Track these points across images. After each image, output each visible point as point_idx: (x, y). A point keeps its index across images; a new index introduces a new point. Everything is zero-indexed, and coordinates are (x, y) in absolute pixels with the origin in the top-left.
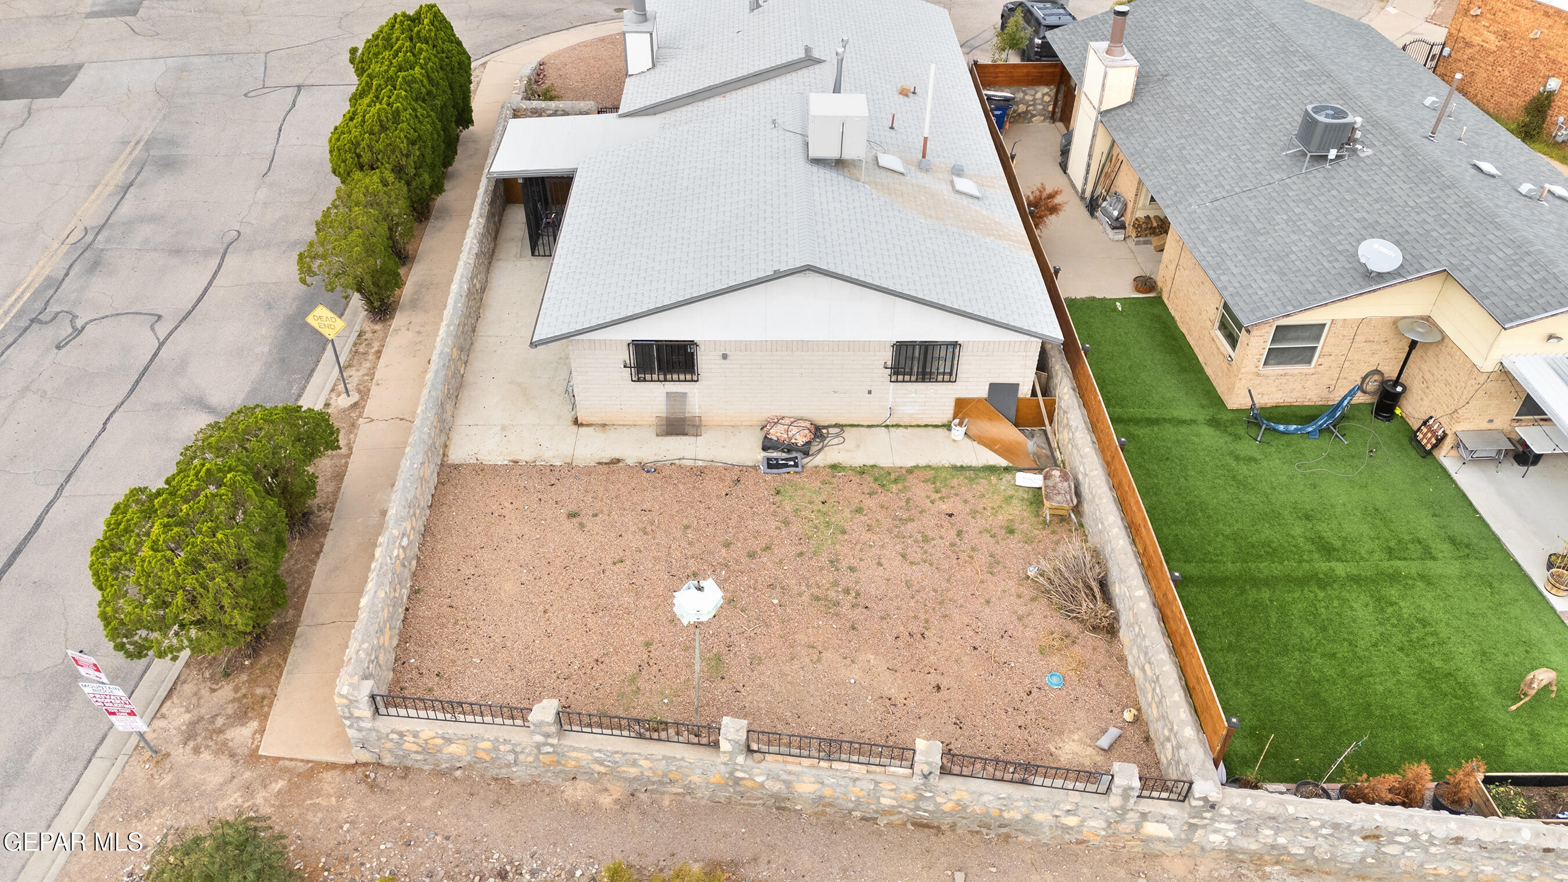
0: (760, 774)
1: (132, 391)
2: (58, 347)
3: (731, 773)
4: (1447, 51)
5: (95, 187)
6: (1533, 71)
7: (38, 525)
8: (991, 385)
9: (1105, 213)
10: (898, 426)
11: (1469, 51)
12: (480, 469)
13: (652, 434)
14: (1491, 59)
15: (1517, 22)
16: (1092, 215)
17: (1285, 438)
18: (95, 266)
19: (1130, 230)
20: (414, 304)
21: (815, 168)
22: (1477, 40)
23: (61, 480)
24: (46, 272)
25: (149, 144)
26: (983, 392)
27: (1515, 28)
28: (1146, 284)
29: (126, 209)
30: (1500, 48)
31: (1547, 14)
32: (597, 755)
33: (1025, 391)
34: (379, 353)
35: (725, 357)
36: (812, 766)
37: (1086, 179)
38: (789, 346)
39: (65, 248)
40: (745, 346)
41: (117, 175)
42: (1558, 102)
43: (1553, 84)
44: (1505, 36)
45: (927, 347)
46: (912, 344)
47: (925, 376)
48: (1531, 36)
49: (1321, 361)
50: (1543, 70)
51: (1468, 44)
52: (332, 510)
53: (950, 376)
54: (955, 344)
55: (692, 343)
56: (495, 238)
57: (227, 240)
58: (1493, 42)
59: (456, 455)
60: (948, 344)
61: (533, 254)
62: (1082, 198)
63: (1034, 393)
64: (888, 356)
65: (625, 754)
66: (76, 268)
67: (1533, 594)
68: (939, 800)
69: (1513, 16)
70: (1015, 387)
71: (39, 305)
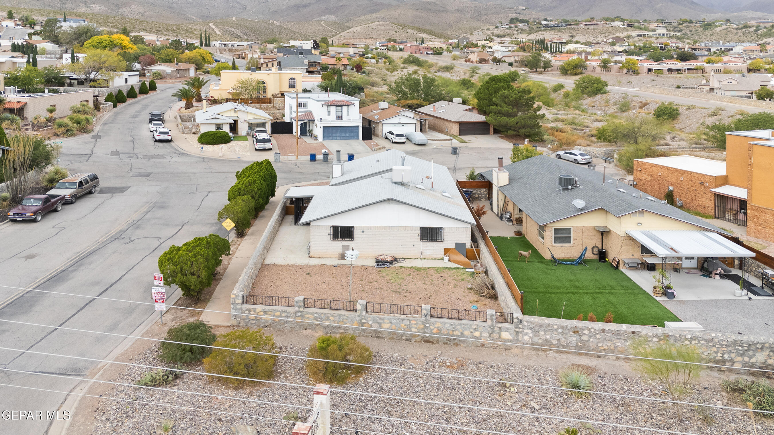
0: (371, 320)
1: (152, 252)
2: (125, 244)
3: (361, 320)
4: (635, 183)
5: (136, 212)
6: (664, 185)
7: (120, 279)
8: (456, 243)
9: (506, 218)
10: (425, 259)
11: (642, 182)
12: (275, 265)
13: (337, 259)
14: (650, 183)
15: (653, 171)
16: (501, 220)
17: (565, 266)
18: (138, 227)
19: (514, 222)
20: (252, 234)
21: (395, 185)
22: (643, 178)
23: (128, 270)
24: (120, 229)
25: (155, 203)
26: (454, 246)
27: (653, 173)
28: (519, 233)
29: (148, 216)
30: (651, 180)
31: (660, 168)
32: (316, 315)
33: (468, 246)
34: (239, 245)
35: (363, 232)
36: (388, 315)
37: (498, 209)
38: (386, 228)
39: (127, 224)
40: (370, 228)
41: (145, 209)
42: (675, 194)
43: (671, 188)
44: (651, 176)
45: (432, 229)
46: (427, 228)
47: (432, 240)
48: (658, 174)
49: (574, 242)
50: (666, 185)
51: (641, 180)
52: (223, 276)
53: (442, 240)
54: (441, 228)
55: (352, 227)
56: (282, 220)
57: (183, 223)
58: (648, 178)
59: (267, 262)
60: (439, 228)
61: (295, 225)
62: (498, 216)
63: (472, 247)
64: (419, 232)
65: (325, 314)
66: (131, 228)
67: (650, 297)
68: (432, 327)
69: (651, 169)
70: (464, 244)
71: (118, 235)
